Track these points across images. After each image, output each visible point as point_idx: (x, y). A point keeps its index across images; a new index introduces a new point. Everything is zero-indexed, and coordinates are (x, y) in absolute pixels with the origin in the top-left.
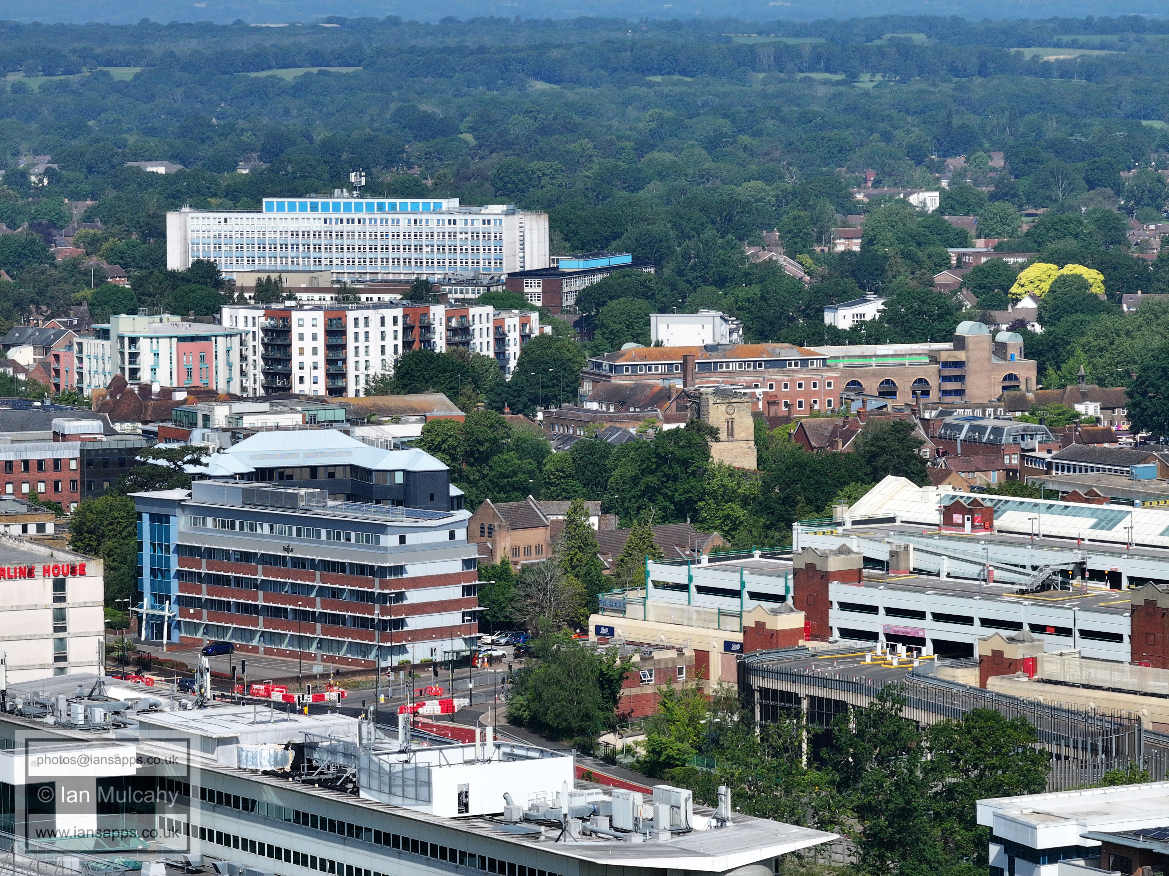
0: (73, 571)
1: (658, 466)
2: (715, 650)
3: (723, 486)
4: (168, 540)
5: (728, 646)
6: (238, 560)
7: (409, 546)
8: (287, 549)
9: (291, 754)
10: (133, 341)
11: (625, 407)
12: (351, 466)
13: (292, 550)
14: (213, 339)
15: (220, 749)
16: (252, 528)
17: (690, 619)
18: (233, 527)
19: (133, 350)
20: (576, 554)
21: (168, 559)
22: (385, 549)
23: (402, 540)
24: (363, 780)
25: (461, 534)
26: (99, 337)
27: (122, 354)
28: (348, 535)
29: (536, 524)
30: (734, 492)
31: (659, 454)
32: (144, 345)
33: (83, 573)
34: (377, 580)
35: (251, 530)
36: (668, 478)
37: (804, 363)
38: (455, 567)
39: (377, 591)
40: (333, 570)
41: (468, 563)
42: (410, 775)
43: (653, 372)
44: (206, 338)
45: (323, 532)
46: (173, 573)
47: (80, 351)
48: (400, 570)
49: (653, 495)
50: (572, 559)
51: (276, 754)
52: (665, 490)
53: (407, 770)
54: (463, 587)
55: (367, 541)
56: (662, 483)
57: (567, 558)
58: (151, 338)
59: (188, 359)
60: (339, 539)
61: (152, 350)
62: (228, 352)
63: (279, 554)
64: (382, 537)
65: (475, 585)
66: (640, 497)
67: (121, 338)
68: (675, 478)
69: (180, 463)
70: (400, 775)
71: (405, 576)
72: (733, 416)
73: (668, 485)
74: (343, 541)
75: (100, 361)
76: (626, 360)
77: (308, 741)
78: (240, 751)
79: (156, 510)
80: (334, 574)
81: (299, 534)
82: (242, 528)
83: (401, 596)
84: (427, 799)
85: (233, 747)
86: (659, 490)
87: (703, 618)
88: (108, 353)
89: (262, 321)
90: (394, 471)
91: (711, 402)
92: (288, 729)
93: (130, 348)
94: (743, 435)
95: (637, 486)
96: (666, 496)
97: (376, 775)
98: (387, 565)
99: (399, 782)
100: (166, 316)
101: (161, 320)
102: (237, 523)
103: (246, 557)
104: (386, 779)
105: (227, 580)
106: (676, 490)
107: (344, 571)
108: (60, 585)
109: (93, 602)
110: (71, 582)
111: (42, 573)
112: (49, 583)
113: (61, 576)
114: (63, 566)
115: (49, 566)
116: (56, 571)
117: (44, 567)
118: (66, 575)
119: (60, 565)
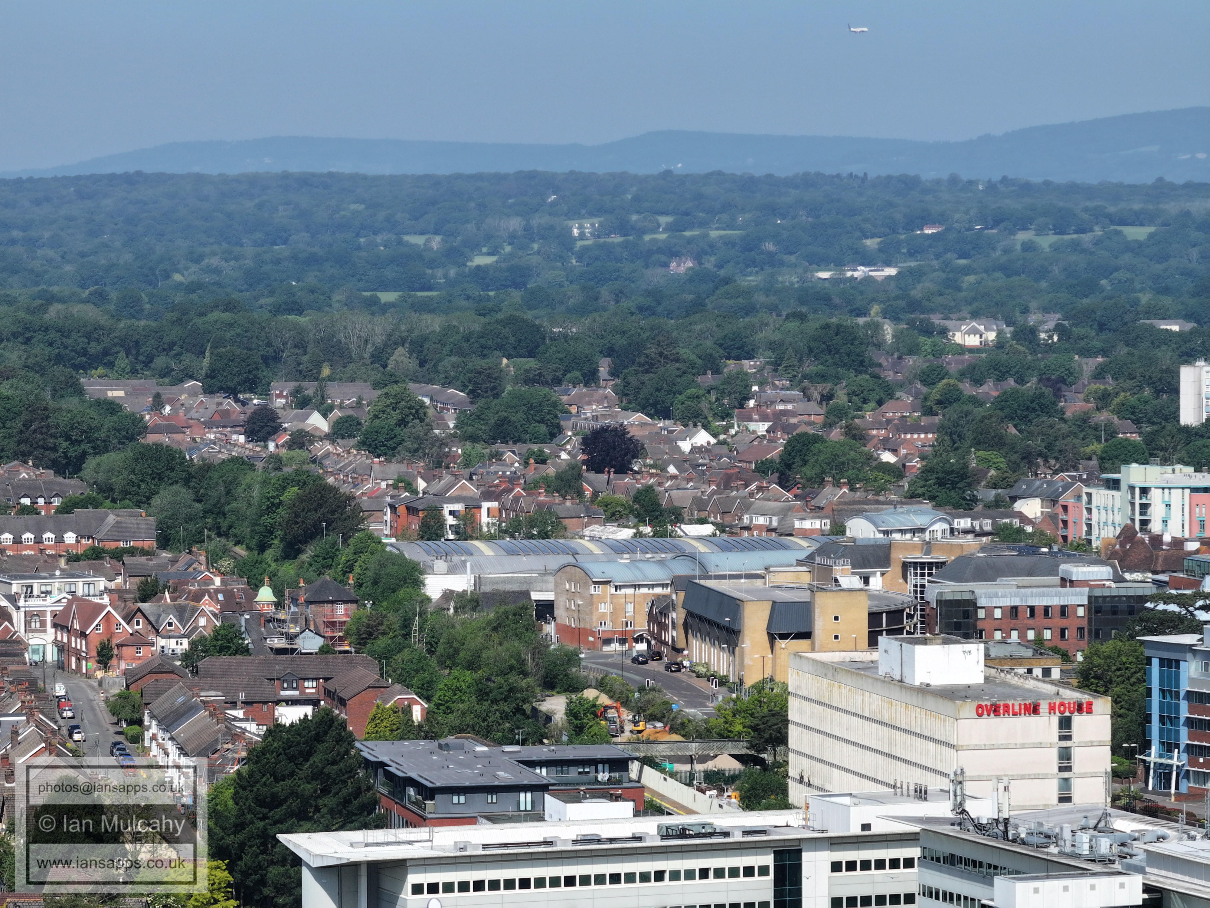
0: (1080, 708)
4: (1178, 685)
10: (1145, 491)
19: (1144, 501)
21: (1177, 706)
26: (1109, 488)
27: (1133, 504)
32: (1155, 496)
33: (1090, 711)
46: (1182, 720)
47: (1090, 502)
58: (1163, 489)
59: (1200, 510)
61: (1163, 501)
67: (1132, 488)
69: (1191, 609)
75: (1110, 512)
79: (1166, 655)
88: (1118, 504)
93: (1141, 498)
100: (1178, 467)
101: (1174, 470)
108: (1065, 723)
109: (1100, 741)
110: (1078, 720)
111: (1047, 710)
112: (1055, 720)
113: (1067, 714)
114: (1069, 703)
115: (1055, 703)
116: (1062, 709)
117: (1050, 704)
118: (1072, 712)
119: (1066, 702)
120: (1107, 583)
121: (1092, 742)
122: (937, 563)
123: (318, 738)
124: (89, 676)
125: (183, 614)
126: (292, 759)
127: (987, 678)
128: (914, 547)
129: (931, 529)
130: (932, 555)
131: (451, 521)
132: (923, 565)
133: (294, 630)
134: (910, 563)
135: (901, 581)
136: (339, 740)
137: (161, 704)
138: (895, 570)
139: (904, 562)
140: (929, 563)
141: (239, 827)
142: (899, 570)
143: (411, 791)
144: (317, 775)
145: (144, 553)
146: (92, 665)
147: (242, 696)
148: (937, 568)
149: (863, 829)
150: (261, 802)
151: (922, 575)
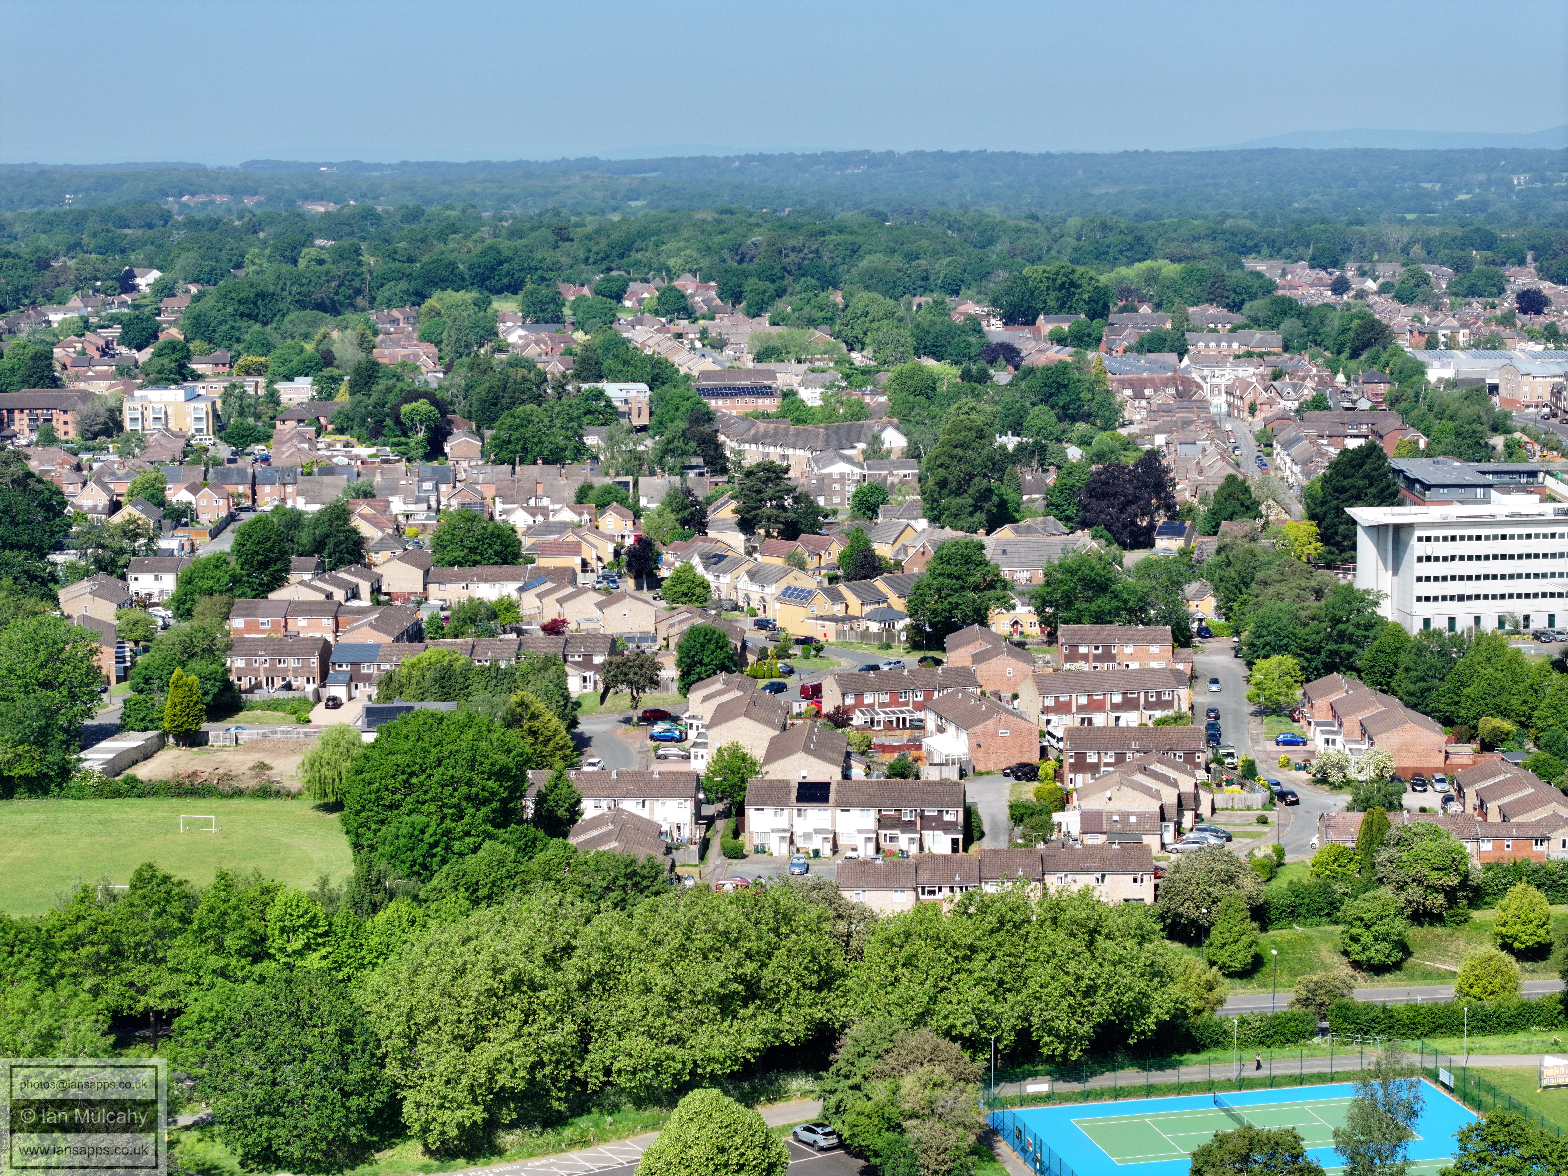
123: (1368, 456)
124: (1244, 420)
125: (1295, 387)
126: (1353, 467)
131: (1442, 339)
133: (1356, 397)
136: (1379, 458)
137: (1282, 436)
141: (1324, 503)
143: (1417, 486)
144: (1367, 476)
145: (1275, 354)
146: (1246, 414)
147: (1327, 433)
150: (1336, 490)
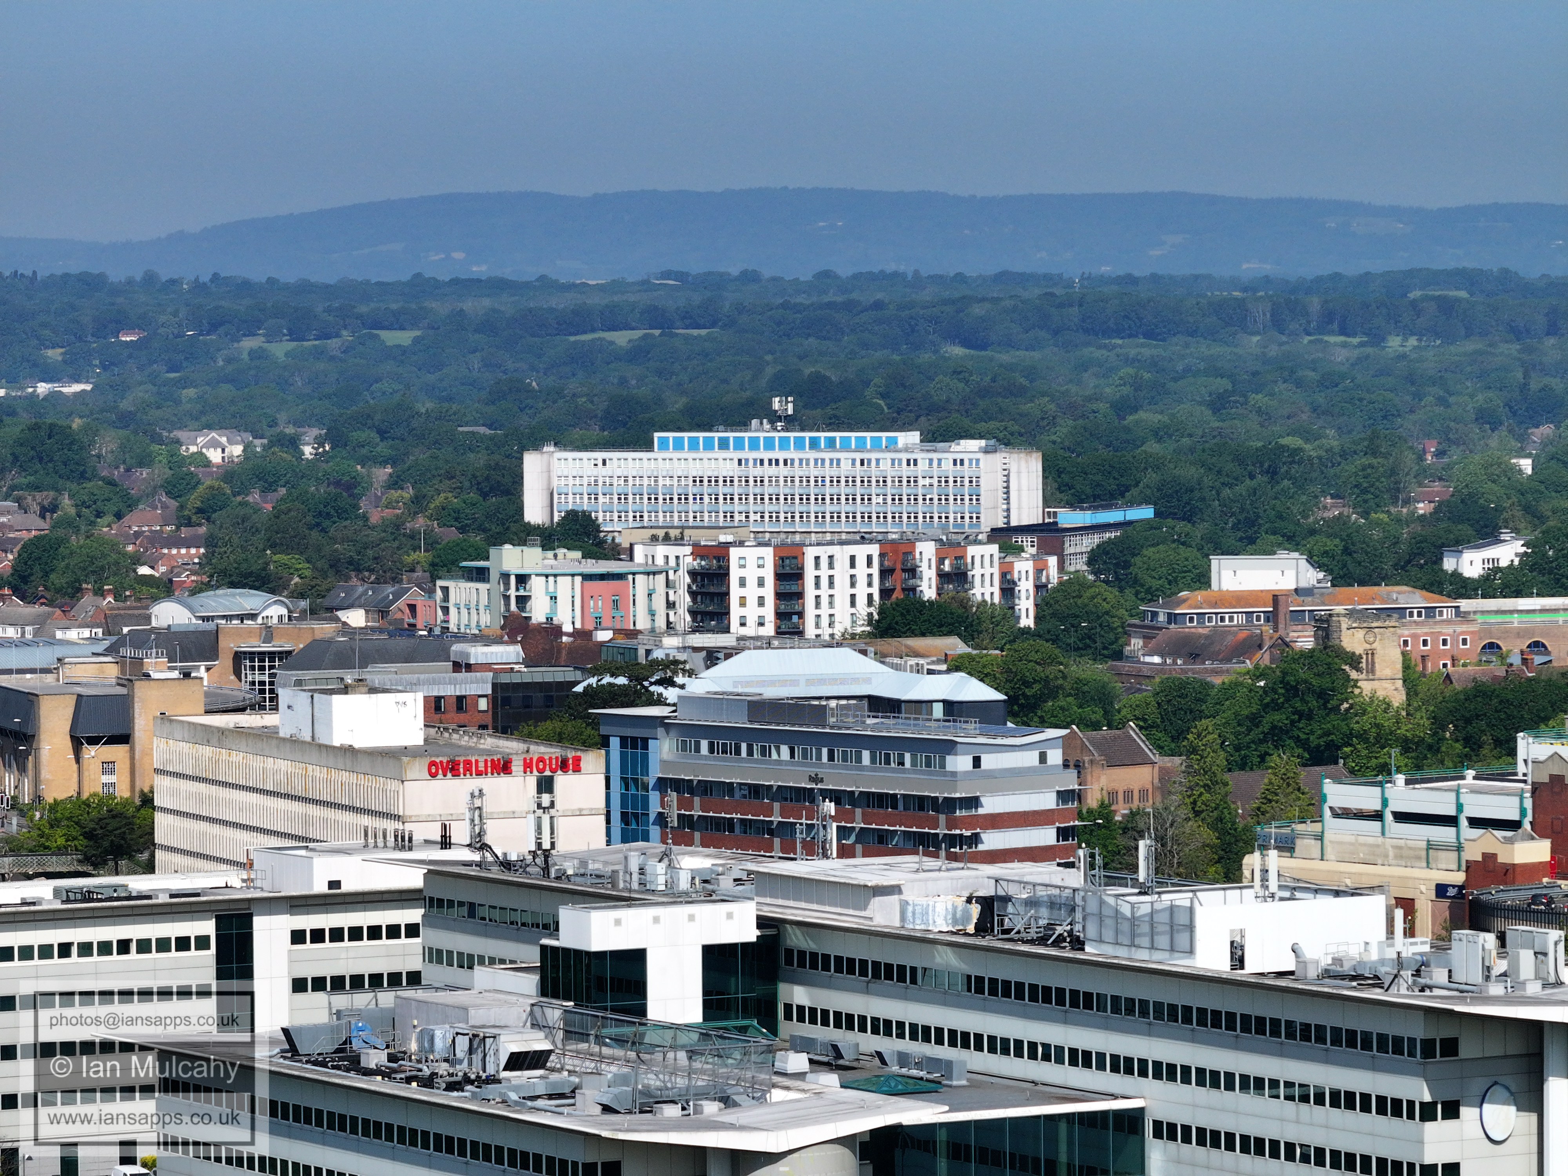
0: (564, 766)
1: (1287, 700)
2: (1423, 897)
3: (1377, 726)
4: (645, 771)
5: (1441, 890)
6: (744, 796)
7: (985, 771)
8: (815, 779)
9: (975, 910)
10: (522, 579)
11: (1198, 660)
12: (870, 697)
13: (822, 781)
14: (630, 577)
15: (877, 902)
16: (764, 752)
17: (1386, 856)
18: (738, 752)
19: (522, 593)
20: (1201, 794)
21: (646, 800)
22: (954, 774)
23: (977, 762)
24: (1092, 931)
25: (1055, 757)
26: (471, 579)
27: (507, 598)
28: (901, 756)
29: (1140, 761)
30: (1391, 733)
31: (1288, 683)
32: (537, 585)
33: (577, 769)
34: (942, 818)
35: (763, 754)
36: (1301, 715)
37: (1430, 612)
38: (1047, 801)
39: (941, 831)
40: (880, 806)
41: (1064, 796)
42: (1164, 918)
43: (1227, 622)
44: (620, 577)
45: (866, 755)
46: (652, 817)
47: (446, 598)
48: (973, 802)
49: (1280, 739)
50: (1194, 803)
51: (955, 908)
52: (1296, 733)
53: (1158, 911)
54: (1058, 829)
55: (928, 765)
56: (1293, 722)
57: (1187, 801)
58: (547, 576)
59: (596, 604)
60: (888, 762)
61: (547, 592)
62: (650, 595)
63: (803, 785)
64: (949, 759)
65: (1074, 827)
66: (1261, 742)
67: (505, 576)
68: (1310, 717)
69: (646, 683)
70: (1147, 919)
71: (981, 811)
72: (1374, 646)
73: (1301, 725)
74: (893, 765)
75: (473, 612)
76: (1190, 607)
77: (1001, 893)
78: (904, 905)
79: (629, 732)
80: (881, 811)
81: (831, 758)
82: (750, 753)
83: (975, 839)
84: (1188, 949)
85: (895, 898)
86: (1287, 732)
87: (1404, 856)
88: (484, 600)
89: (689, 562)
90: (931, 702)
91: (1344, 626)
92: (968, 878)
93: (517, 590)
94: (1388, 672)
95: (1258, 727)
96: (1298, 739)
97: (1109, 922)
98: (958, 795)
99: (1145, 928)
100: (561, 552)
101: (555, 556)
102: (744, 746)
103: (756, 791)
104: (1125, 927)
105: (730, 824)
106: (1312, 732)
107: (894, 807)
108: (546, 785)
109: (592, 809)
110: (562, 781)
111: (522, 768)
112: (532, 781)
113: (548, 773)
114: (550, 759)
115: (531, 759)
116: (541, 766)
117: (525, 759)
118: (554, 771)
119: (547, 757)
120: (517, 667)
121: (580, 810)
122: (280, 653)
127: (426, 740)
128: (250, 632)
129: (264, 614)
130: (273, 643)
132: (262, 655)
134: (245, 653)
135: (233, 677)
138: (225, 662)
139: (236, 653)
140: (270, 653)
142: (229, 663)
148: (280, 660)
149: (330, 888)
151: (262, 668)
